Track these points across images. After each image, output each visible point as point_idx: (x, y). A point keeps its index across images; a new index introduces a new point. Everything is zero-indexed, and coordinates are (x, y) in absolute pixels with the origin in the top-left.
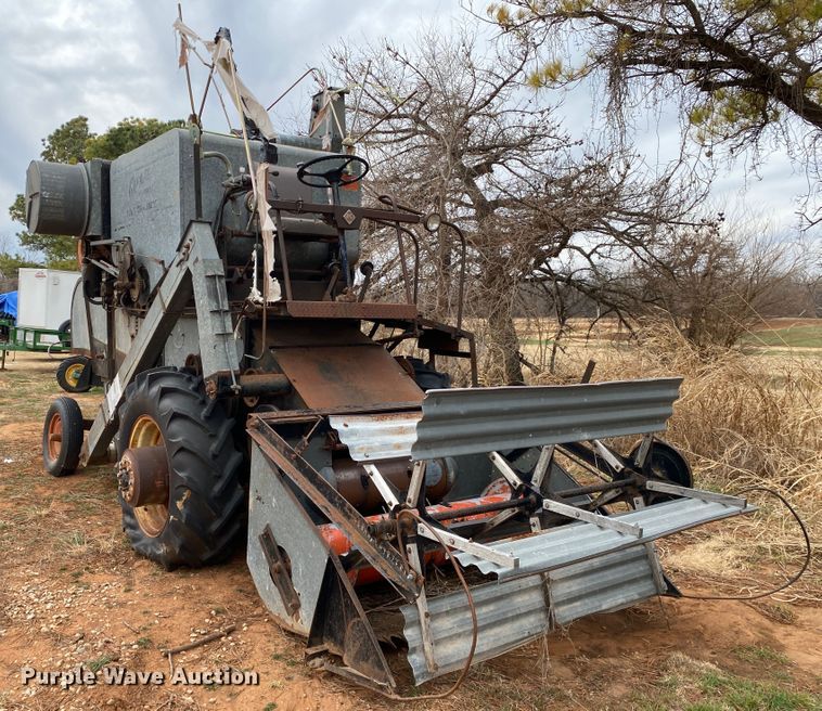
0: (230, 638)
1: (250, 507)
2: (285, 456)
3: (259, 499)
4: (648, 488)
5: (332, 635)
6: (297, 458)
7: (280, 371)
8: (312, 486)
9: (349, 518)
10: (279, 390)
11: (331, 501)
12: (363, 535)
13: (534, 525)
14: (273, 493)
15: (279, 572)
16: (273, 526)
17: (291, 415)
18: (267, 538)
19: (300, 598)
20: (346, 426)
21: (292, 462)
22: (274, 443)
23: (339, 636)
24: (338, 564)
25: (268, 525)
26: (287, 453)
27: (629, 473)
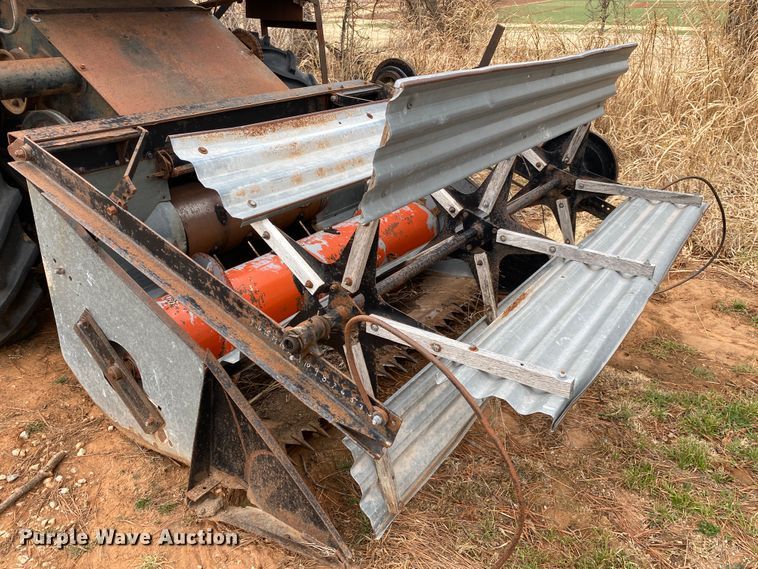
0: (59, 478)
1: (49, 284)
2: (94, 207)
3: (61, 272)
4: (577, 188)
5: (225, 465)
6: (118, 212)
7: (56, 53)
8: (157, 260)
9: (238, 315)
10: (59, 84)
11: (199, 286)
12: (270, 343)
13: (480, 264)
14: (84, 265)
15: (120, 377)
16: (96, 313)
17: (90, 131)
18: (88, 329)
19: (162, 412)
20: (203, 151)
21: (110, 219)
22: (68, 185)
23: (237, 465)
24: (223, 378)
25: (87, 313)
26: (98, 203)
27: (553, 171)
